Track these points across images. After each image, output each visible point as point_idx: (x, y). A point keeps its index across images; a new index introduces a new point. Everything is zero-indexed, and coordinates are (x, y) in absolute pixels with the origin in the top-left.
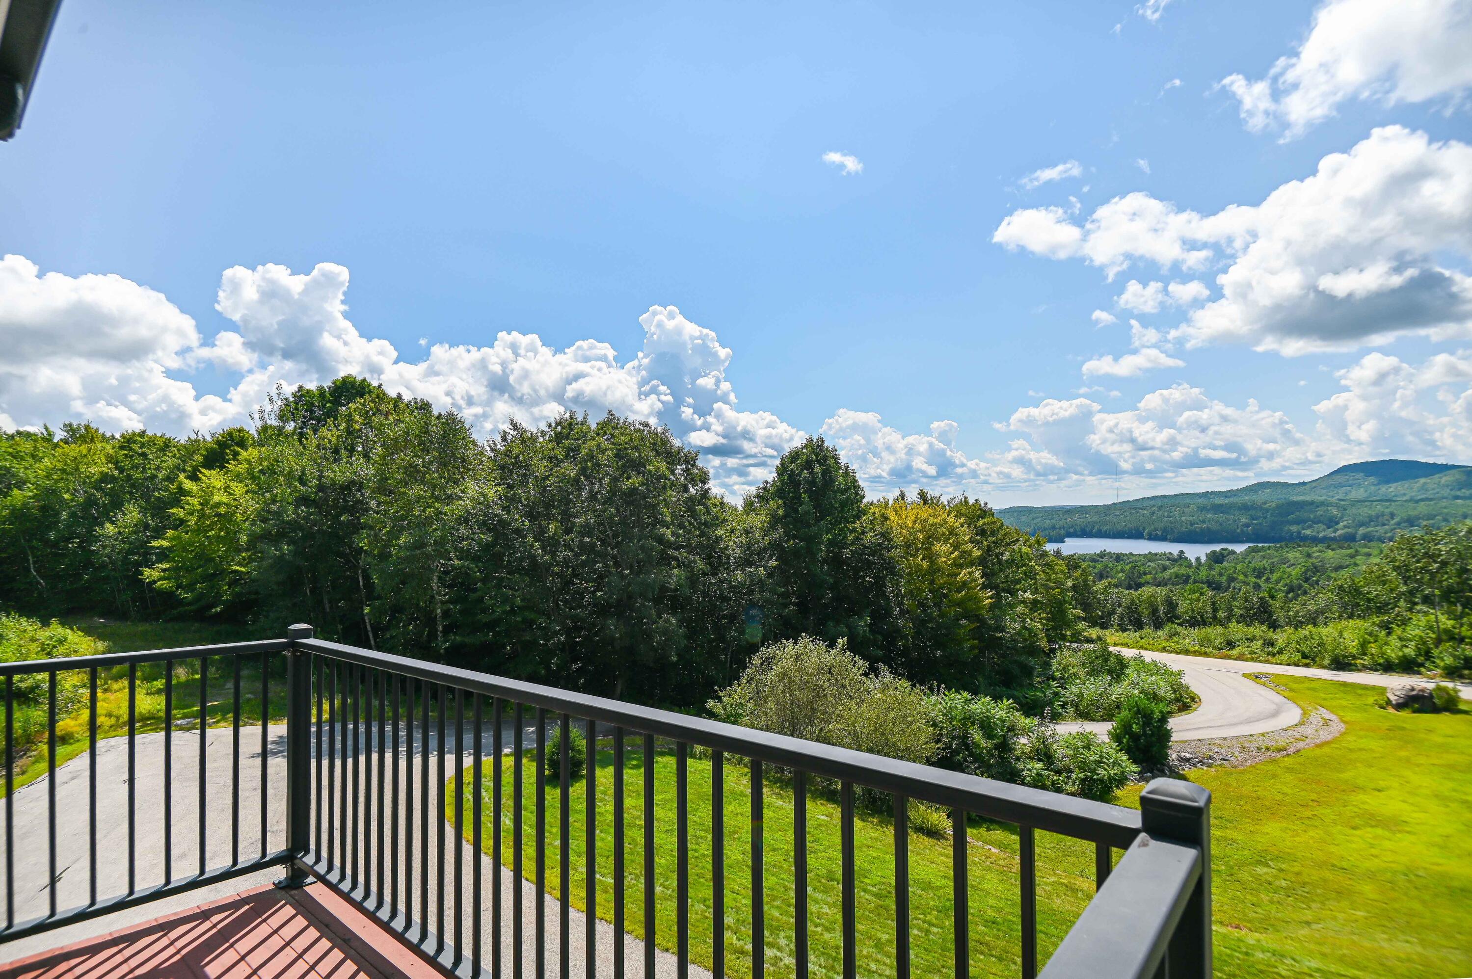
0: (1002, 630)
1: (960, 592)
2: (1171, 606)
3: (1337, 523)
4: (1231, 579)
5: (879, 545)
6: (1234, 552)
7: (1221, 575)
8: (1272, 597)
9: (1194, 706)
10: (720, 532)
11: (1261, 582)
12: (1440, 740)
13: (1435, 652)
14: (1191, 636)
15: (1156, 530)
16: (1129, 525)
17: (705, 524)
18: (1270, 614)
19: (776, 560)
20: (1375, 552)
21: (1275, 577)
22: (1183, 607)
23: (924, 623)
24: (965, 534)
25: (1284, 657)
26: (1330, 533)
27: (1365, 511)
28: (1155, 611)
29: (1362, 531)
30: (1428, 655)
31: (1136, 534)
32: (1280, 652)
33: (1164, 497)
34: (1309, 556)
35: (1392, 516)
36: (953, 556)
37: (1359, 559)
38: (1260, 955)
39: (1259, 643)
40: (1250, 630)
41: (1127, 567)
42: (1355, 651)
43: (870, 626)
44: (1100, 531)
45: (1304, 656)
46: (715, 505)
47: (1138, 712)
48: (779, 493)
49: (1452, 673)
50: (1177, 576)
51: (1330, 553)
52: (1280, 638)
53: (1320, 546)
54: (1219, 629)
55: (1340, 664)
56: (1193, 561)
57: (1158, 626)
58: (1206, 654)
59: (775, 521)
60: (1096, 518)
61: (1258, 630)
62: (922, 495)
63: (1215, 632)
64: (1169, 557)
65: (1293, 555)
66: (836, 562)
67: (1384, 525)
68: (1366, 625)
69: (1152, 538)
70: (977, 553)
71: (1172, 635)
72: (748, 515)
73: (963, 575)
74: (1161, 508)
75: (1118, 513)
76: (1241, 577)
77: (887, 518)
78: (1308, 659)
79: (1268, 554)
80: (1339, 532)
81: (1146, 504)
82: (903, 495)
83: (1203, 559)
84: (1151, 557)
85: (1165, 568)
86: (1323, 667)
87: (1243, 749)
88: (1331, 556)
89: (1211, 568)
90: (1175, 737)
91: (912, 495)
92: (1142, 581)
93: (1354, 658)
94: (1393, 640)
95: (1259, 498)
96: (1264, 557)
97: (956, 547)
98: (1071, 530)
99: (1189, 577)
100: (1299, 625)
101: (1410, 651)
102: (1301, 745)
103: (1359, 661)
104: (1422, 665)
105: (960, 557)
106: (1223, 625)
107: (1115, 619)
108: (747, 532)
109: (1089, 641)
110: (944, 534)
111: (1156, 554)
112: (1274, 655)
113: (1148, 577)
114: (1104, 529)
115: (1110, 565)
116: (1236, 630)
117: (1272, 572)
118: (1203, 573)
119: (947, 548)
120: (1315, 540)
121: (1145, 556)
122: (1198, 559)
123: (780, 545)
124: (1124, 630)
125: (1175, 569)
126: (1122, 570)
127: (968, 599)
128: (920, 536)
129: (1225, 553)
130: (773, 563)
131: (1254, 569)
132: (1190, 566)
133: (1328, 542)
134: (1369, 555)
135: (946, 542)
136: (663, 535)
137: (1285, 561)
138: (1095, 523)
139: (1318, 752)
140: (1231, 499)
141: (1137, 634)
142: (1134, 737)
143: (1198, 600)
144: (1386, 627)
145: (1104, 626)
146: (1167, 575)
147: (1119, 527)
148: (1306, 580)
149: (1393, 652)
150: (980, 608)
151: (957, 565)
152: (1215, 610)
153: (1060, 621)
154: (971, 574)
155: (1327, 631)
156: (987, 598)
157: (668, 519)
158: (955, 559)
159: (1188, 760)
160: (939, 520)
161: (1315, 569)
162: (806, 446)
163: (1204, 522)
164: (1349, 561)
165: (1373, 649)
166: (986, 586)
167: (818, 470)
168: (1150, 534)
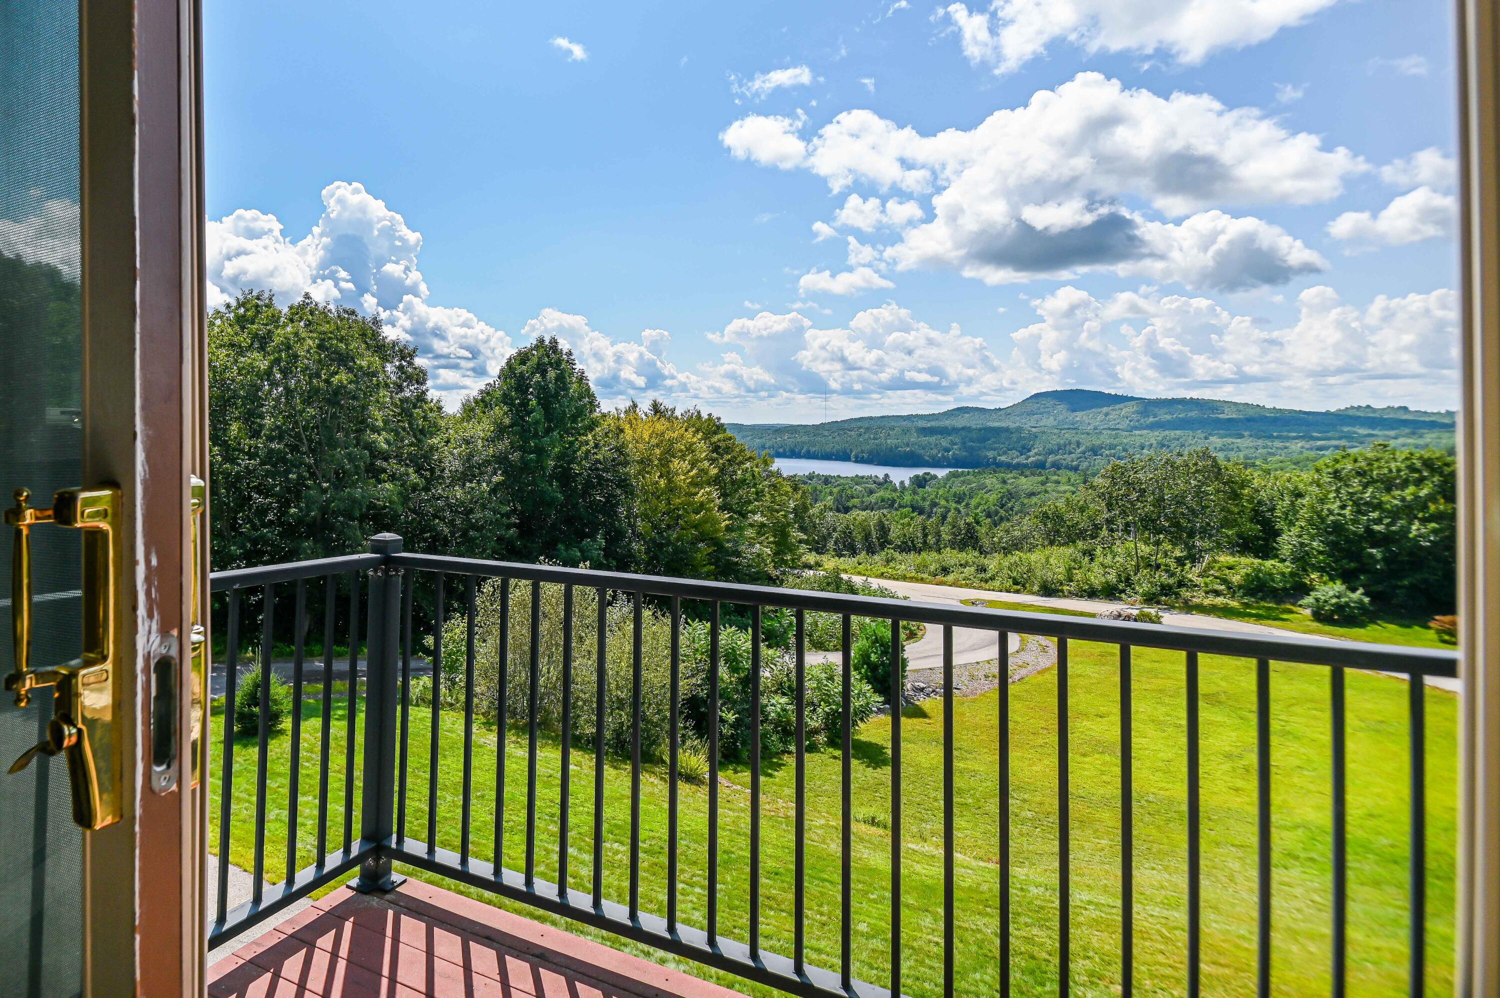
0: (738, 554)
1: (697, 513)
2: (883, 529)
3: (1029, 450)
4: (934, 504)
5: (614, 460)
6: (935, 477)
7: (924, 499)
8: (978, 523)
9: (920, 633)
10: (435, 441)
11: (961, 507)
12: (1148, 665)
13: (1135, 578)
14: (908, 562)
15: (863, 452)
16: (837, 447)
17: (422, 431)
18: (977, 540)
19: (502, 475)
20: (1064, 480)
21: (973, 502)
22: (895, 533)
23: (660, 547)
24: (702, 449)
25: (997, 583)
26: (1022, 460)
27: (1055, 441)
28: (867, 536)
29: (1051, 458)
30: (1128, 581)
31: (843, 456)
32: (992, 578)
33: (871, 418)
34: (1004, 482)
35: (1078, 444)
36: (691, 474)
37: (1050, 486)
38: (1034, 891)
39: (973, 569)
40: (963, 556)
41: (835, 490)
42: (1061, 577)
43: (604, 550)
44: (808, 451)
45: (1016, 583)
46: (431, 410)
47: (876, 641)
48: (506, 399)
49: (1150, 599)
50: (883, 500)
51: (1023, 480)
52: (993, 563)
53: (1015, 473)
54: (934, 554)
55: (1048, 590)
56: (898, 485)
57: (871, 551)
58: (922, 580)
59: (500, 431)
60: (805, 438)
61: (970, 555)
62: (656, 408)
63: (931, 558)
64: (874, 480)
65: (990, 481)
66: (565, 478)
67: (1070, 453)
68: (1068, 551)
69: (859, 460)
70: (714, 471)
71: (888, 561)
72: (468, 421)
73: (701, 496)
74: (867, 429)
75: (826, 433)
76: (943, 502)
77: (622, 431)
78: (1019, 584)
79: (970, 479)
80: (1032, 459)
81: (853, 425)
82: (635, 406)
83: (907, 483)
84: (858, 480)
85: (871, 492)
86: (1033, 593)
87: (972, 677)
88: (1026, 483)
89: (915, 493)
90: (911, 666)
91: (645, 406)
92: (850, 504)
94: (1095, 566)
95: (960, 422)
96: (963, 482)
97: (693, 464)
98: (781, 450)
99: (894, 501)
100: (1007, 551)
101: (1112, 578)
102: (1023, 672)
103: (1065, 588)
104: (1123, 591)
105: (697, 476)
106: (939, 551)
107: (831, 544)
108: (467, 442)
109: (810, 567)
110: (681, 451)
111: (863, 477)
112: (986, 581)
113: (856, 501)
114: (813, 449)
115: (819, 487)
116: (951, 556)
117: (971, 498)
118: (907, 498)
119: (685, 465)
120: (1009, 467)
121: (852, 479)
122: (902, 483)
123: (506, 458)
124: (840, 555)
125: (881, 493)
126: (831, 493)
127: (704, 521)
128: (657, 451)
129: (928, 477)
130: (497, 478)
131: (955, 495)
132: (895, 490)
133: (1021, 469)
134: (1058, 482)
135: (684, 460)
136: (374, 442)
137: (982, 487)
138: (803, 443)
139: (1040, 678)
140: (934, 423)
141: (855, 560)
142: (873, 667)
143: (909, 525)
144: (1090, 554)
145: (820, 551)
146: (873, 499)
147: (828, 449)
148: (1002, 506)
149: (1097, 578)
150: (717, 531)
151: (694, 484)
152: (925, 535)
153: (783, 545)
154: (708, 494)
155: (1035, 557)
156: (724, 520)
157: (380, 424)
158: (692, 477)
159: (922, 690)
160: (675, 435)
161: (1011, 495)
162: (536, 348)
163: (908, 445)
164: (1041, 488)
165: (1078, 575)
166: (722, 508)
167: (552, 374)
168: (856, 457)
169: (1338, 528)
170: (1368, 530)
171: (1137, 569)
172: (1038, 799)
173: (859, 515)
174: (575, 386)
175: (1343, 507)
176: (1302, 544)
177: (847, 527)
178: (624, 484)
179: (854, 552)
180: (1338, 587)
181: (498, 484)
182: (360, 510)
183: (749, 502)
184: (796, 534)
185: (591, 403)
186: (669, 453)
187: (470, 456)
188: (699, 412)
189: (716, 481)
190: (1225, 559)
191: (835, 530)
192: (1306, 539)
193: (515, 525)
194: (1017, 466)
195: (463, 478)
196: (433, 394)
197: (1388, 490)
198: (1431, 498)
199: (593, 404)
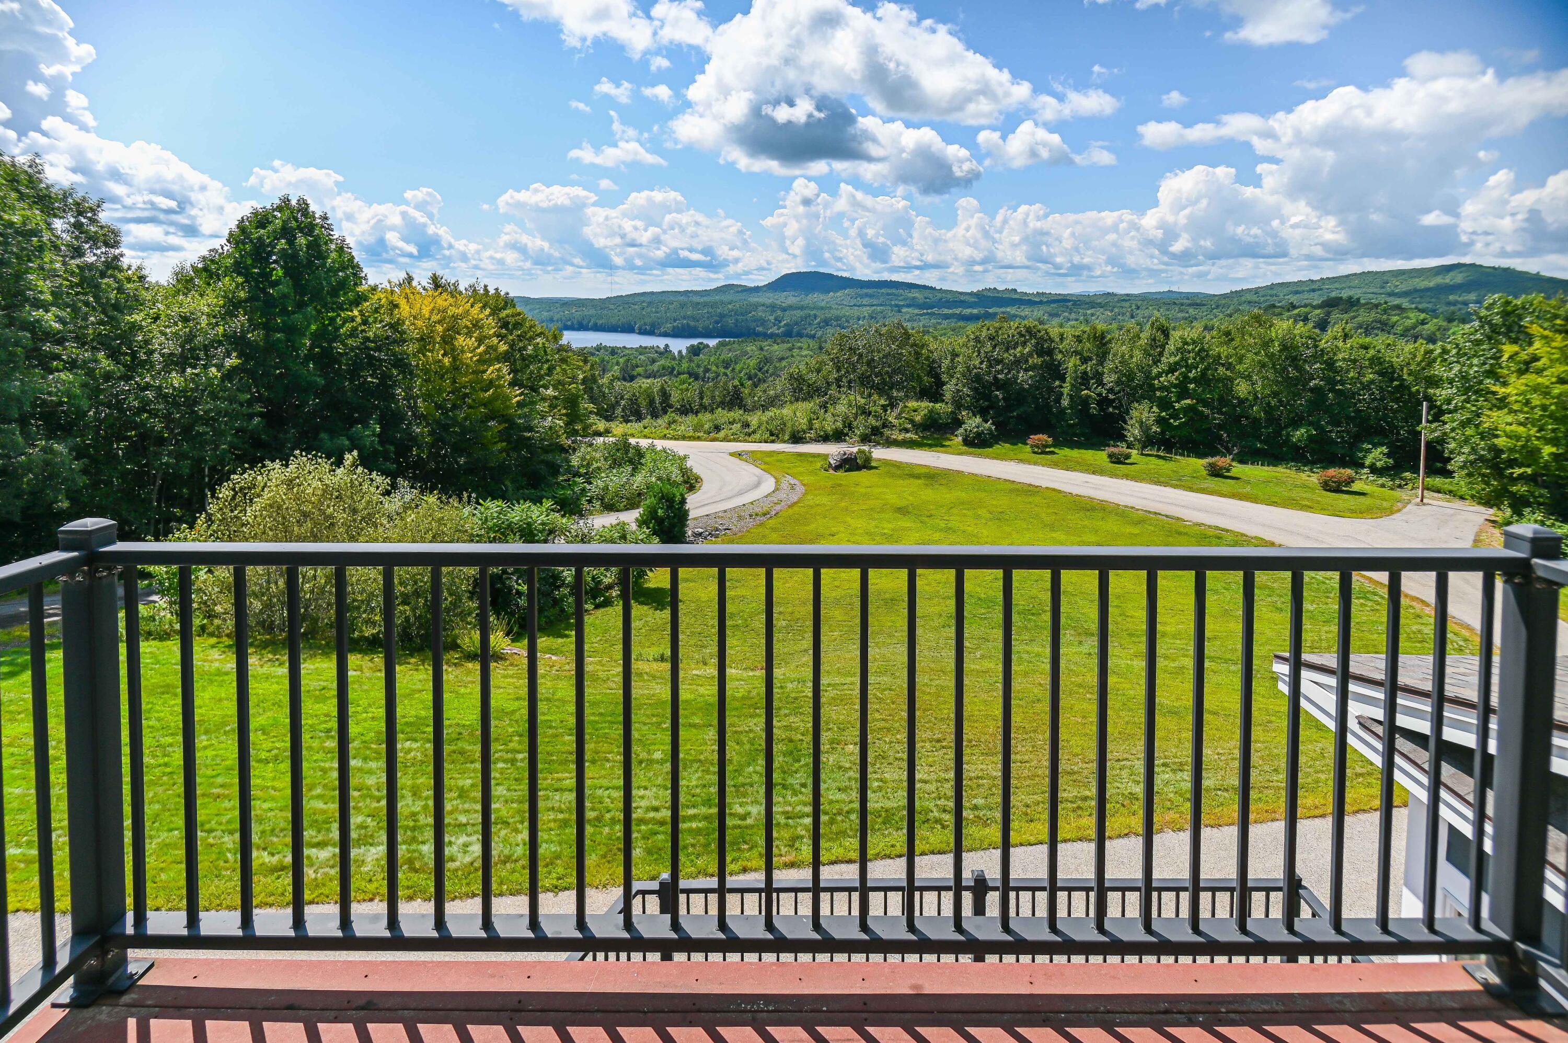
0: (530, 429)
1: (486, 391)
2: (665, 395)
3: (780, 322)
4: (707, 370)
5: (387, 338)
6: (707, 346)
7: (698, 366)
8: (742, 385)
9: (698, 485)
10: (138, 318)
11: (728, 372)
12: (863, 490)
13: (855, 424)
14: (686, 423)
15: (645, 324)
16: (622, 320)
17: (116, 307)
18: (742, 400)
19: (236, 357)
20: (805, 346)
21: (738, 367)
22: (675, 397)
23: (445, 427)
24: (491, 325)
25: (757, 436)
26: (775, 330)
27: (798, 314)
28: (652, 402)
29: (796, 329)
30: (850, 427)
31: (628, 329)
32: (754, 432)
33: (652, 293)
34: (761, 349)
35: (815, 317)
36: (479, 351)
37: (795, 352)
39: (739, 425)
40: (731, 415)
41: (621, 360)
42: (805, 427)
43: (378, 436)
44: (596, 324)
45: (772, 434)
46: (129, 280)
47: (663, 497)
48: (238, 268)
49: (865, 439)
50: (664, 368)
51: (776, 347)
52: (754, 419)
53: (769, 341)
54: (708, 416)
55: (796, 439)
56: (676, 354)
57: (655, 415)
58: (699, 439)
59: (232, 306)
60: (592, 312)
61: (737, 414)
62: (436, 281)
63: (706, 418)
64: (656, 350)
65: (751, 348)
66: (326, 359)
67: (809, 324)
68: (808, 405)
69: (643, 332)
70: (503, 347)
71: (670, 424)
72: (185, 295)
73: (490, 372)
74: (650, 303)
75: (612, 307)
76: (714, 368)
77: (396, 306)
78: (774, 436)
79: (735, 348)
80: (782, 329)
81: (637, 299)
82: (410, 279)
83: (684, 352)
84: (642, 350)
85: (654, 361)
86: (785, 442)
87: (740, 518)
88: (777, 349)
89: (691, 361)
90: (692, 515)
91: (422, 279)
92: (635, 373)
93: (805, 432)
94: (829, 416)
95: (725, 299)
96: (730, 350)
97: (480, 341)
98: (569, 323)
99: (673, 369)
100: (765, 408)
101: (839, 425)
102: (778, 508)
103: (808, 435)
104: (847, 435)
105: (486, 352)
106: (712, 411)
107: (619, 411)
108: (186, 320)
109: (600, 435)
110: (467, 327)
111: (646, 348)
112: (749, 435)
113: (640, 370)
114: (600, 322)
115: (607, 358)
116: (722, 415)
117: (736, 363)
118: (685, 365)
119: (472, 342)
121: (636, 349)
122: (680, 352)
123: (244, 338)
124: (627, 421)
125: (662, 362)
126: (618, 364)
127: (495, 397)
128: (440, 328)
129: (701, 347)
130: (232, 361)
131: (723, 361)
132: (674, 358)
133: (774, 338)
134: (801, 348)
135: (470, 336)
136: (38, 321)
137: (745, 354)
138: (591, 316)
139: (790, 511)
140: (705, 299)
141: (641, 424)
142: (660, 521)
143: (687, 390)
144: (824, 406)
145: (609, 419)
146: (655, 367)
147: (614, 321)
148: (760, 370)
149: (829, 427)
150: (508, 407)
151: (481, 361)
152: (702, 398)
153: (573, 417)
154: (499, 371)
155: (787, 411)
156: (516, 396)
157: (48, 297)
158: (480, 354)
159: (700, 534)
160: (460, 310)
161: (767, 360)
162: (280, 209)
163: (684, 318)
164: (788, 354)
165: (816, 424)
166: (513, 384)
167: (301, 240)
168: (640, 329)
169: (978, 378)
170: (995, 378)
171: (856, 415)
172: (790, 610)
173: (645, 383)
174: (334, 255)
175: (981, 363)
176: (958, 391)
177: (634, 395)
178: (400, 363)
179: (640, 418)
180: (978, 420)
181: (234, 369)
182: (20, 408)
183: (541, 377)
184: (586, 405)
185: (355, 275)
186: (453, 329)
187: (190, 338)
188: (486, 286)
189: (506, 357)
190: (912, 404)
191: (622, 398)
192: (960, 386)
193: (261, 415)
194: (772, 336)
195: (179, 362)
196: (130, 258)
197: (1007, 350)
198: (1030, 354)
199: (358, 277)
